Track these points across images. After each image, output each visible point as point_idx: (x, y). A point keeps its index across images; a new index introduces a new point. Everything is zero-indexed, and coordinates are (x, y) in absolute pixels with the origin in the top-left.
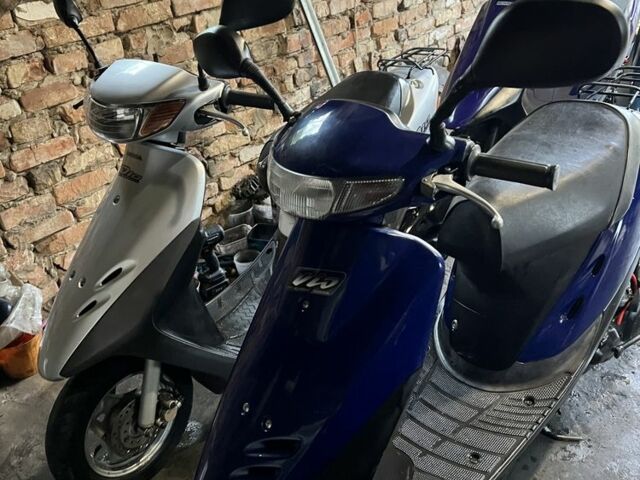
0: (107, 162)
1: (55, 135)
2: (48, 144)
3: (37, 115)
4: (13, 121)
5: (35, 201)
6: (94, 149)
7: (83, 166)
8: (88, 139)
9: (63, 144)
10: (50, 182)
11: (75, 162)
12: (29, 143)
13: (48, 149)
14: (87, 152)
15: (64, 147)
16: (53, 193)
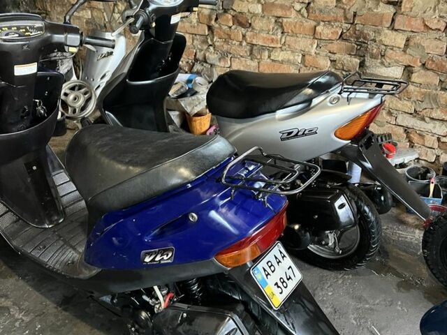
0: (294, 64)
1: (271, 33)
2: (265, 35)
3: (266, 17)
4: (254, 15)
5: (249, 62)
6: (289, 52)
7: (280, 59)
8: (289, 45)
9: (273, 40)
10: (259, 57)
11: (277, 54)
12: (257, 30)
13: (264, 38)
14: (285, 52)
15: (272, 42)
16: (258, 63)
